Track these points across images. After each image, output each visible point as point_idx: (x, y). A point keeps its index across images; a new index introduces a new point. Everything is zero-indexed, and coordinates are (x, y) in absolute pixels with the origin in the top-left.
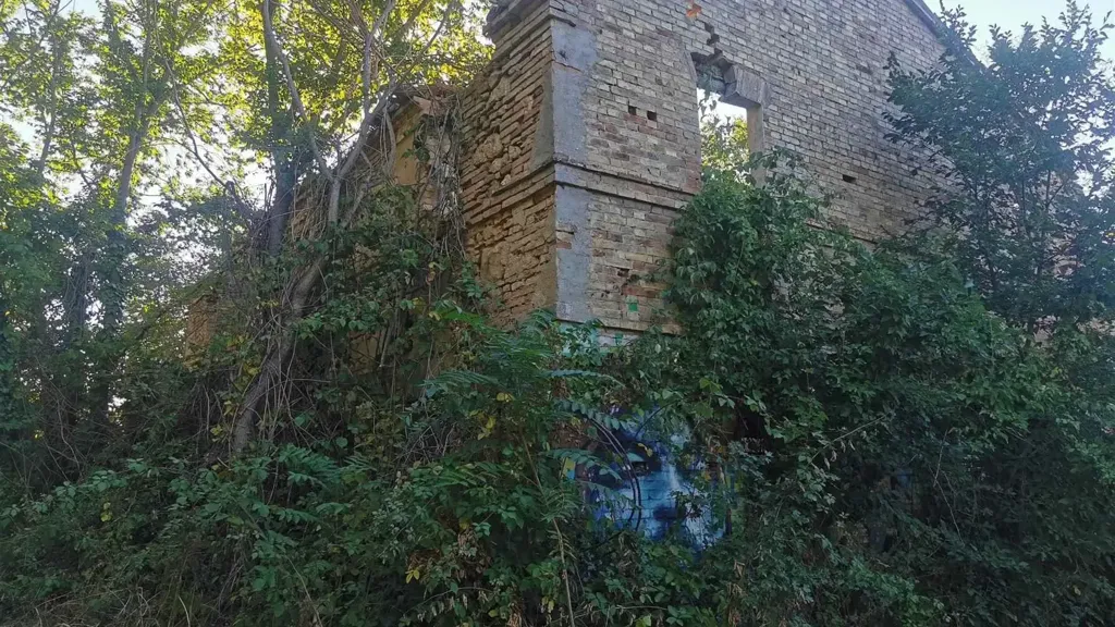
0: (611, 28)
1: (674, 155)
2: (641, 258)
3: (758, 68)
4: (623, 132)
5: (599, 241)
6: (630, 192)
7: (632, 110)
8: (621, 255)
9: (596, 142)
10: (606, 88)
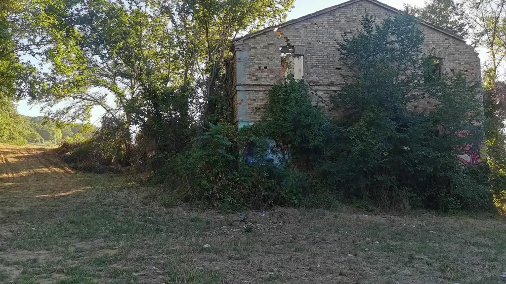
0: (253, 48)
1: (272, 76)
2: (261, 104)
3: (303, 45)
4: (256, 74)
5: (249, 101)
6: (258, 88)
7: (260, 67)
8: (256, 104)
9: (249, 78)
10: (252, 64)
